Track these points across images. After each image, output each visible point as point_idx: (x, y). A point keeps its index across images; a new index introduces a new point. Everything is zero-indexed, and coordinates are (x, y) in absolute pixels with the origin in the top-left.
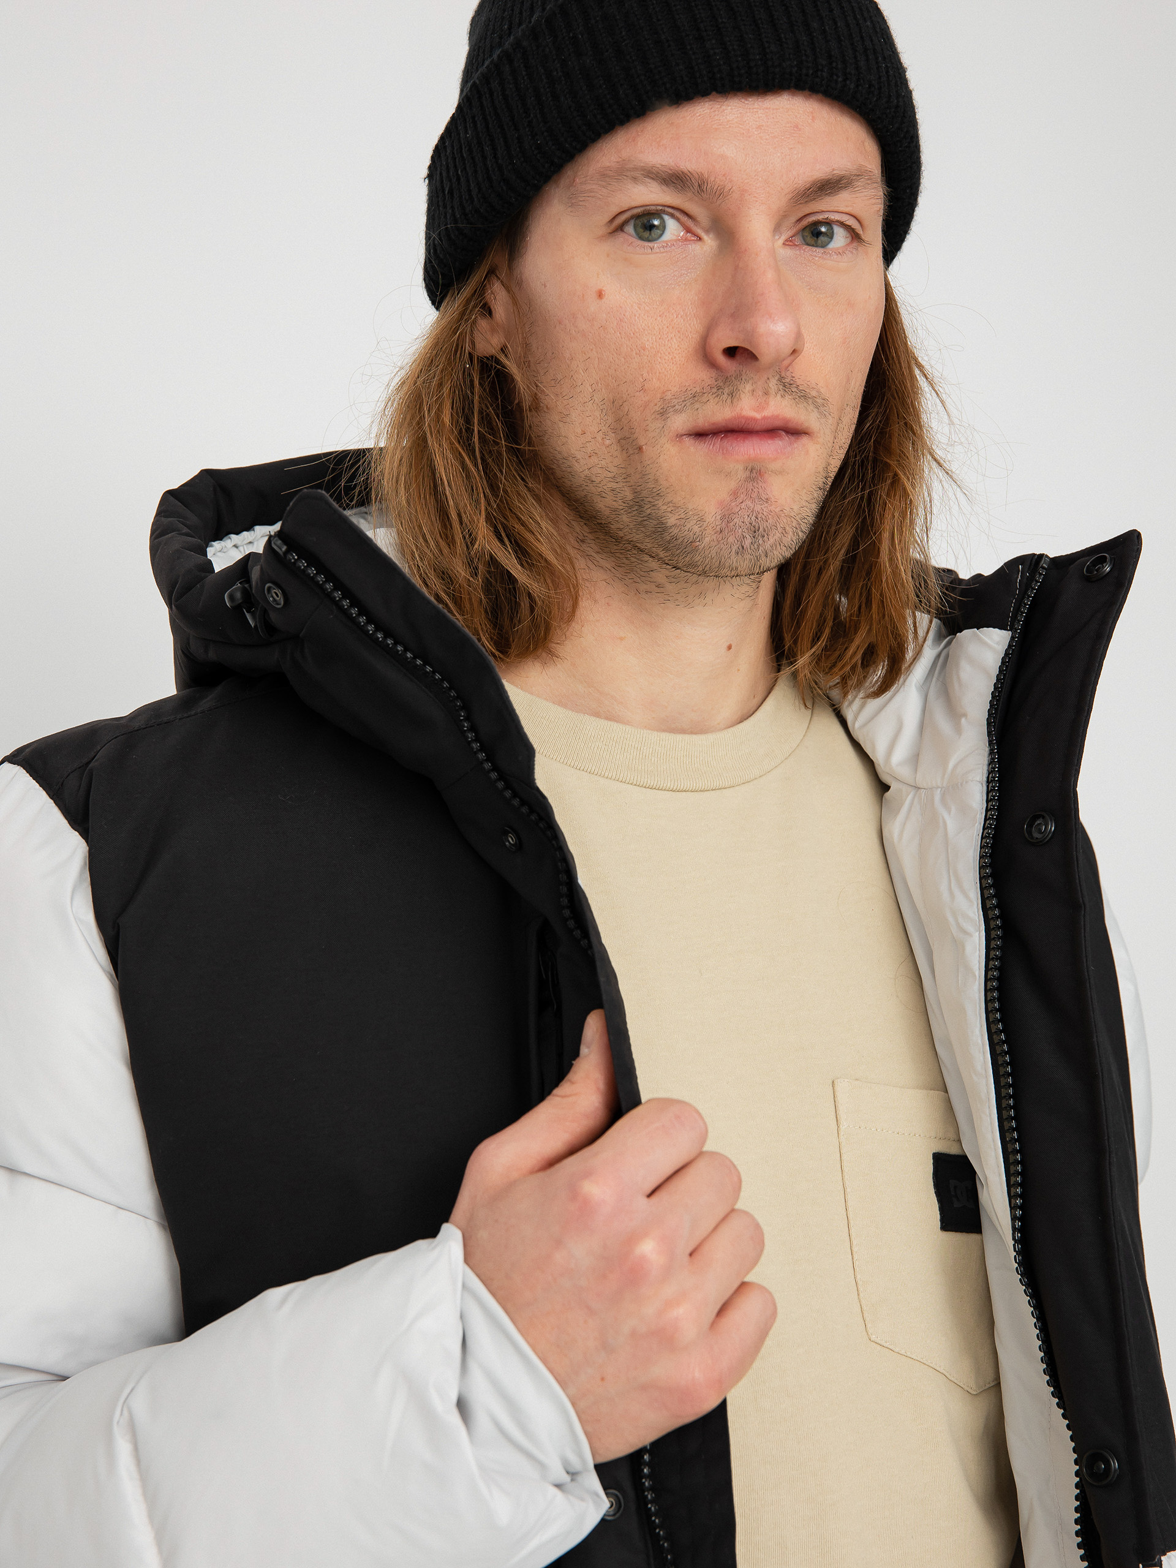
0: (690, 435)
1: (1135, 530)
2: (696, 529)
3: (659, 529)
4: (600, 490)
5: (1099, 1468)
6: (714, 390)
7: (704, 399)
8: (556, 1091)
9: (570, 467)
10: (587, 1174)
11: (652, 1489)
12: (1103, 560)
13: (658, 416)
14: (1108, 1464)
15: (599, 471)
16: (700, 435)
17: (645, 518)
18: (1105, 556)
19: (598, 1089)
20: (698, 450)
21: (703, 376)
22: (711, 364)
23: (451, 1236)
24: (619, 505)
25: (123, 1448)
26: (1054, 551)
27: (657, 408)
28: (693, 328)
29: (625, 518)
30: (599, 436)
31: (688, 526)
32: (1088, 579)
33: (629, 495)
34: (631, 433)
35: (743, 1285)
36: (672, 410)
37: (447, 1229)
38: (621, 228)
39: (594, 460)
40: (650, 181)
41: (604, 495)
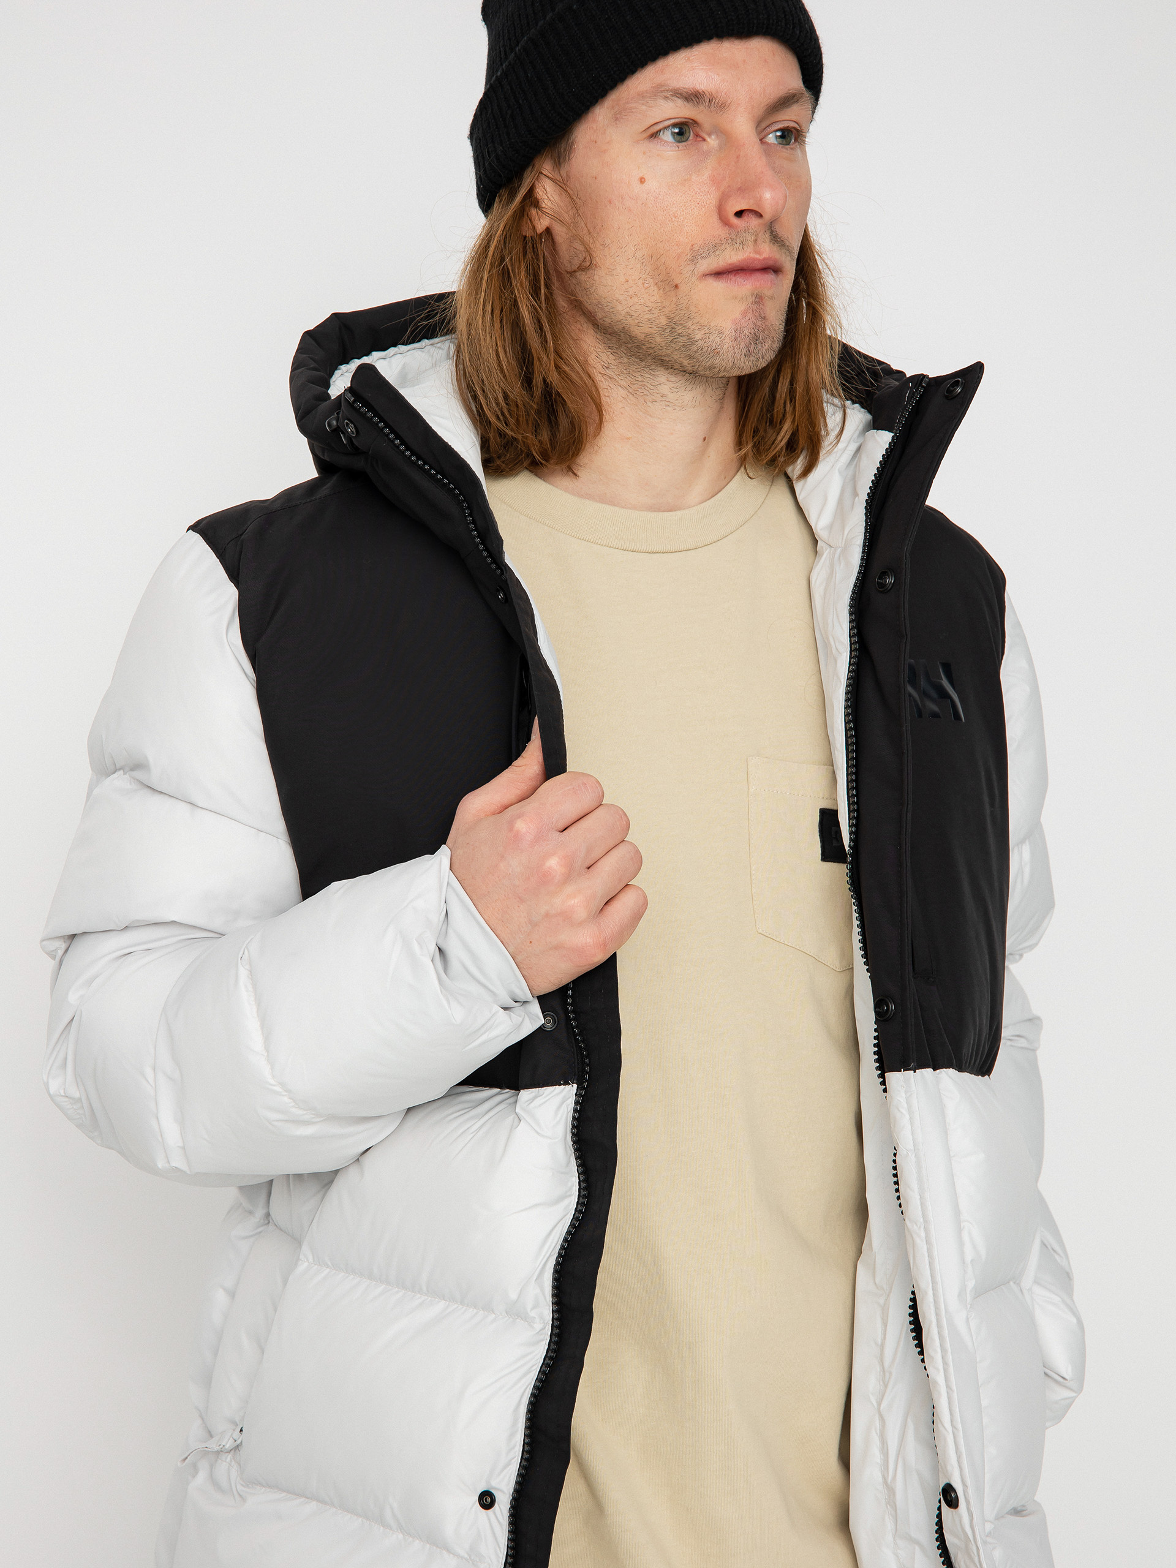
0: (711, 274)
1: (980, 362)
2: (718, 339)
3: (688, 343)
4: (637, 321)
5: (884, 1008)
6: (730, 241)
7: (723, 248)
8: (515, 763)
9: (613, 308)
10: (520, 816)
11: (573, 1012)
12: (957, 383)
13: (689, 262)
14: (888, 1007)
15: (638, 307)
16: (719, 274)
17: (676, 337)
18: (959, 380)
19: (539, 762)
20: (718, 286)
21: (721, 232)
22: (725, 222)
23: (444, 852)
24: (655, 330)
25: (243, 973)
26: (932, 374)
27: (688, 257)
28: (710, 199)
29: (658, 339)
30: (640, 282)
31: (712, 338)
32: (947, 397)
33: (663, 321)
34: (669, 277)
35: (627, 885)
36: (700, 257)
37: (444, 848)
38: (654, 135)
39: (635, 300)
40: (677, 99)
41: (641, 324)
